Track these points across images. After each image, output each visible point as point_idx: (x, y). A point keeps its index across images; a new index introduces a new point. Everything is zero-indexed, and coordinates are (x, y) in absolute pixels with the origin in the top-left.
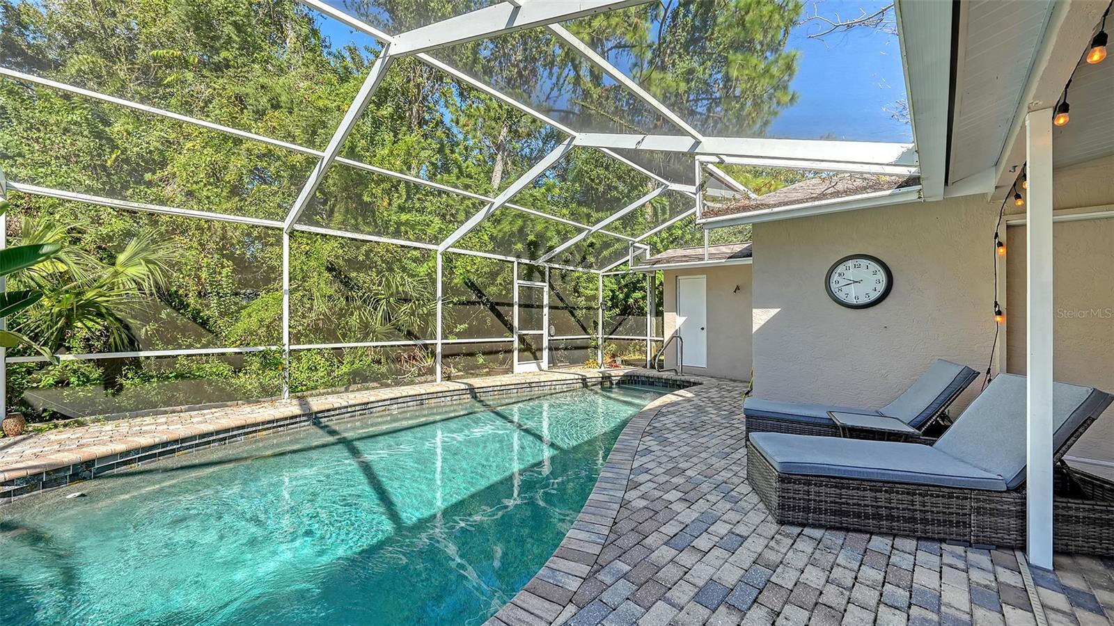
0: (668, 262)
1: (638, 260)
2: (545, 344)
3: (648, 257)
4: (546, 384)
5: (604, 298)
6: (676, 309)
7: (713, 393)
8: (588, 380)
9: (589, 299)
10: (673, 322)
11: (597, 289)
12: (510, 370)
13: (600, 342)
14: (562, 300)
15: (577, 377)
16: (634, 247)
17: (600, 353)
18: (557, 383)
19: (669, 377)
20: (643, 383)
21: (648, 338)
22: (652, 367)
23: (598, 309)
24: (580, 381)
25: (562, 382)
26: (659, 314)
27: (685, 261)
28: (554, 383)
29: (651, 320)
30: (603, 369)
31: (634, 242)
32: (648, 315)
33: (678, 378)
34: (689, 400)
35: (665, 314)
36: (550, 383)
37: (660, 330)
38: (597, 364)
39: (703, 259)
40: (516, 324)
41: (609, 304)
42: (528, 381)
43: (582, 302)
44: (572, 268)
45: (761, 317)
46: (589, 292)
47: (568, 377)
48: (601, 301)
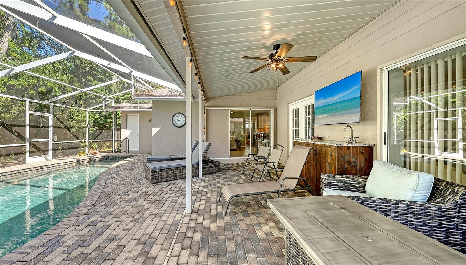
0: (123, 108)
1: (107, 106)
2: (50, 146)
3: (113, 105)
4: (53, 166)
5: (89, 121)
6: (126, 127)
7: (141, 158)
8: (81, 161)
9: (79, 122)
10: (125, 133)
11: (85, 117)
12: (24, 162)
13: (87, 144)
14: (62, 122)
15: (74, 160)
16: (106, 100)
17: (87, 149)
18: (60, 164)
19: (123, 155)
20: (111, 159)
21: (113, 140)
22: (115, 152)
23: (85, 128)
24: (75, 162)
25: (64, 164)
26: (119, 129)
27: (130, 109)
28: (59, 165)
29: (115, 132)
30: (89, 155)
31: (106, 98)
32: (113, 130)
33: (127, 155)
34: (131, 161)
35: (121, 129)
36: (56, 165)
37: (119, 136)
38: (85, 154)
39: (137, 108)
40: (28, 135)
41: (92, 124)
42: (39, 166)
43: (74, 123)
44: (68, 107)
45: (155, 130)
46: (79, 118)
47: (68, 161)
48: (87, 123)
